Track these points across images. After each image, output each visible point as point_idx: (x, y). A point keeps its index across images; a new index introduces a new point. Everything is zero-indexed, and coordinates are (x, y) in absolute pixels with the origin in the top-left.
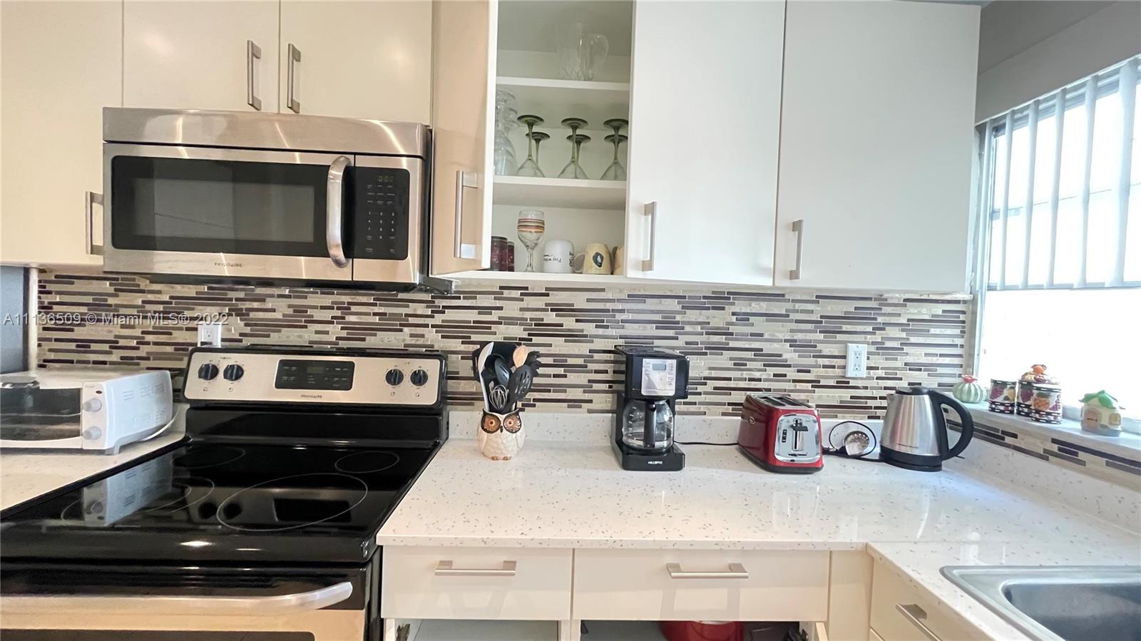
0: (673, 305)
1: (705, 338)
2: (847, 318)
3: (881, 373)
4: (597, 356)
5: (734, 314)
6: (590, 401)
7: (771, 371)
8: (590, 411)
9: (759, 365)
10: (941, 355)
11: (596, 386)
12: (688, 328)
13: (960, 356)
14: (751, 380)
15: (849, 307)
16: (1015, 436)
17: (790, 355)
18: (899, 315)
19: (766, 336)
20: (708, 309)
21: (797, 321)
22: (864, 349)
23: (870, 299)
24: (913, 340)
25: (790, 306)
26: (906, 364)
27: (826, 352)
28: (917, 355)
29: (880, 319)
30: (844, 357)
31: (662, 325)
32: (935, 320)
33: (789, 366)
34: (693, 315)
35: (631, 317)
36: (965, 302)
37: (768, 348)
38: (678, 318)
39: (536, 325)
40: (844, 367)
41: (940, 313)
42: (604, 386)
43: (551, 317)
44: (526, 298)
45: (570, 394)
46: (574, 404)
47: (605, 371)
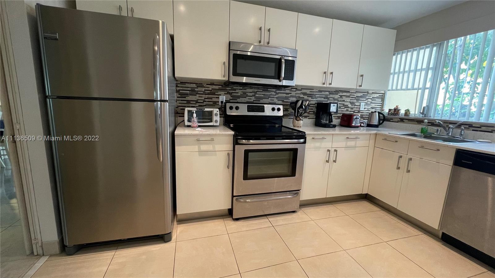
2: (361, 97)
3: (366, 109)
4: (311, 105)
5: (339, 96)
6: (309, 116)
7: (346, 109)
8: (309, 119)
9: (344, 108)
10: (378, 105)
11: (310, 113)
13: (381, 106)
14: (342, 111)
15: (362, 94)
16: (392, 119)
17: (350, 105)
18: (371, 96)
19: (345, 101)
20: (334, 94)
21: (352, 97)
22: (364, 104)
23: (365, 92)
24: (373, 102)
25: (350, 94)
26: (371, 107)
27: (356, 105)
28: (373, 105)
29: (367, 97)
30: (360, 106)
31: (325, 98)
32: (377, 98)
33: (349, 108)
34: (331, 96)
35: (318, 96)
36: (383, 93)
37: (346, 104)
38: (328, 96)
39: (299, 98)
40: (360, 108)
41: (378, 96)
42: (312, 113)
43: (302, 96)
44: (297, 91)
45: (306, 114)
46: (306, 117)
47: (312, 109)
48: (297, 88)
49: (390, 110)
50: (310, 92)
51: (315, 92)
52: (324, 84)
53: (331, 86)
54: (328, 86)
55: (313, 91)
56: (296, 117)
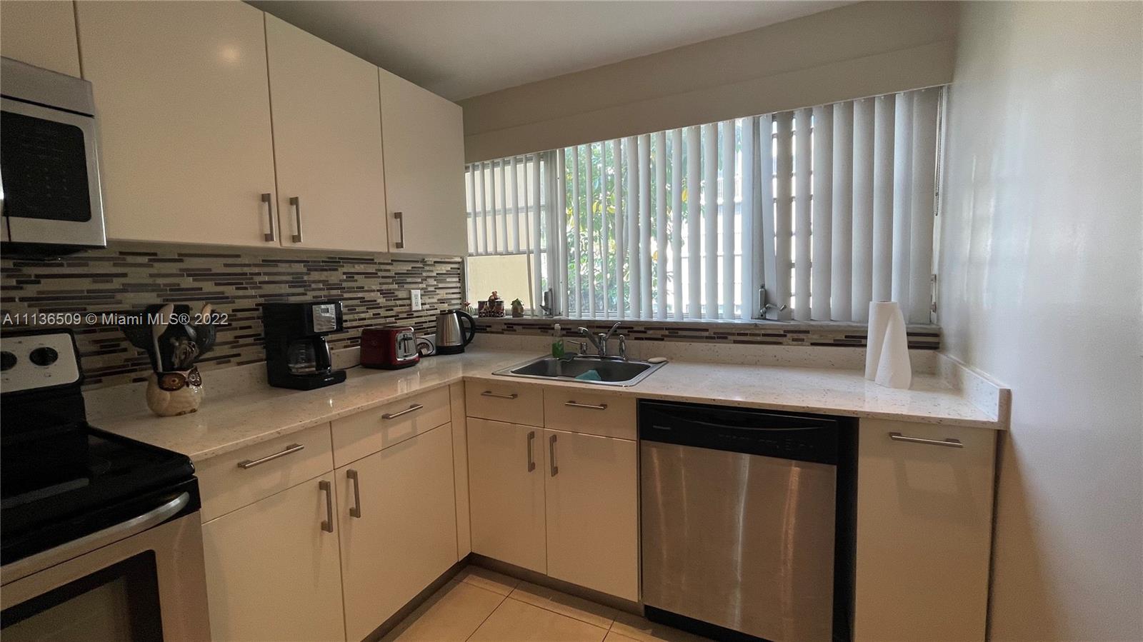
0: (300, 268)
1: (325, 293)
2: (408, 274)
3: (427, 307)
4: (240, 315)
5: (344, 273)
6: (239, 355)
7: (371, 312)
8: (239, 364)
9: (363, 309)
10: (453, 293)
11: (241, 341)
12: (313, 286)
13: (460, 293)
14: (360, 320)
15: (408, 267)
16: (490, 327)
17: (381, 300)
18: (432, 271)
19: (366, 288)
20: (326, 270)
21: (383, 277)
22: (419, 292)
23: (417, 262)
24: (440, 285)
25: (377, 267)
26: (438, 300)
27: (400, 297)
28: (442, 294)
29: (424, 274)
30: (410, 298)
31: (293, 284)
32: (448, 274)
33: (381, 307)
34: (315, 276)
35: (267, 279)
36: (459, 263)
37: (368, 296)
38: (306, 278)
39: (171, 290)
40: (410, 305)
41: (449, 269)
42: (251, 340)
43: (188, 282)
44: (156, 265)
45: (218, 351)
46: (223, 360)
47: (250, 327)
48: (155, 254)
49: (481, 304)
50: (226, 265)
51: (249, 265)
52: (269, 237)
53: (297, 245)
54: (287, 244)
55: (238, 261)
56: (160, 376)
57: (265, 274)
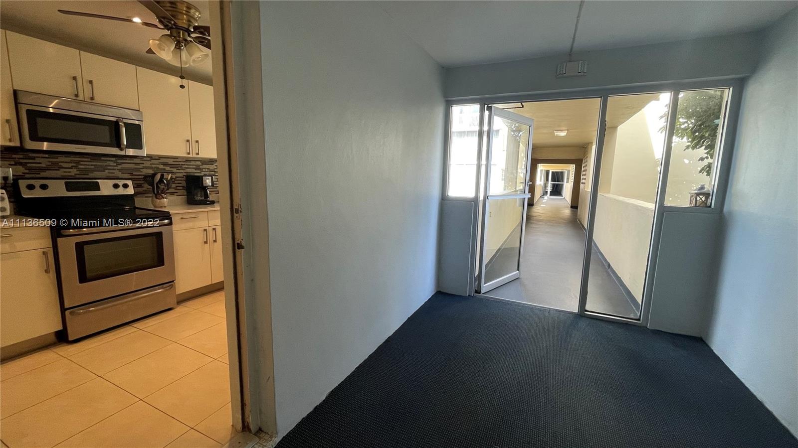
0: (199, 163)
1: (208, 173)
4: (178, 179)
6: (177, 193)
8: (177, 196)
11: (178, 188)
12: (204, 170)
20: (208, 164)
31: (196, 169)
34: (205, 166)
35: (187, 167)
38: (201, 167)
39: (156, 169)
42: (181, 188)
43: (161, 167)
44: (152, 160)
45: (171, 190)
46: (172, 194)
47: (181, 183)
48: (152, 157)
50: (174, 161)
51: (180, 162)
52: (189, 154)
53: (198, 156)
54: (195, 156)
55: (177, 160)
56: (156, 195)
57: (187, 165)
